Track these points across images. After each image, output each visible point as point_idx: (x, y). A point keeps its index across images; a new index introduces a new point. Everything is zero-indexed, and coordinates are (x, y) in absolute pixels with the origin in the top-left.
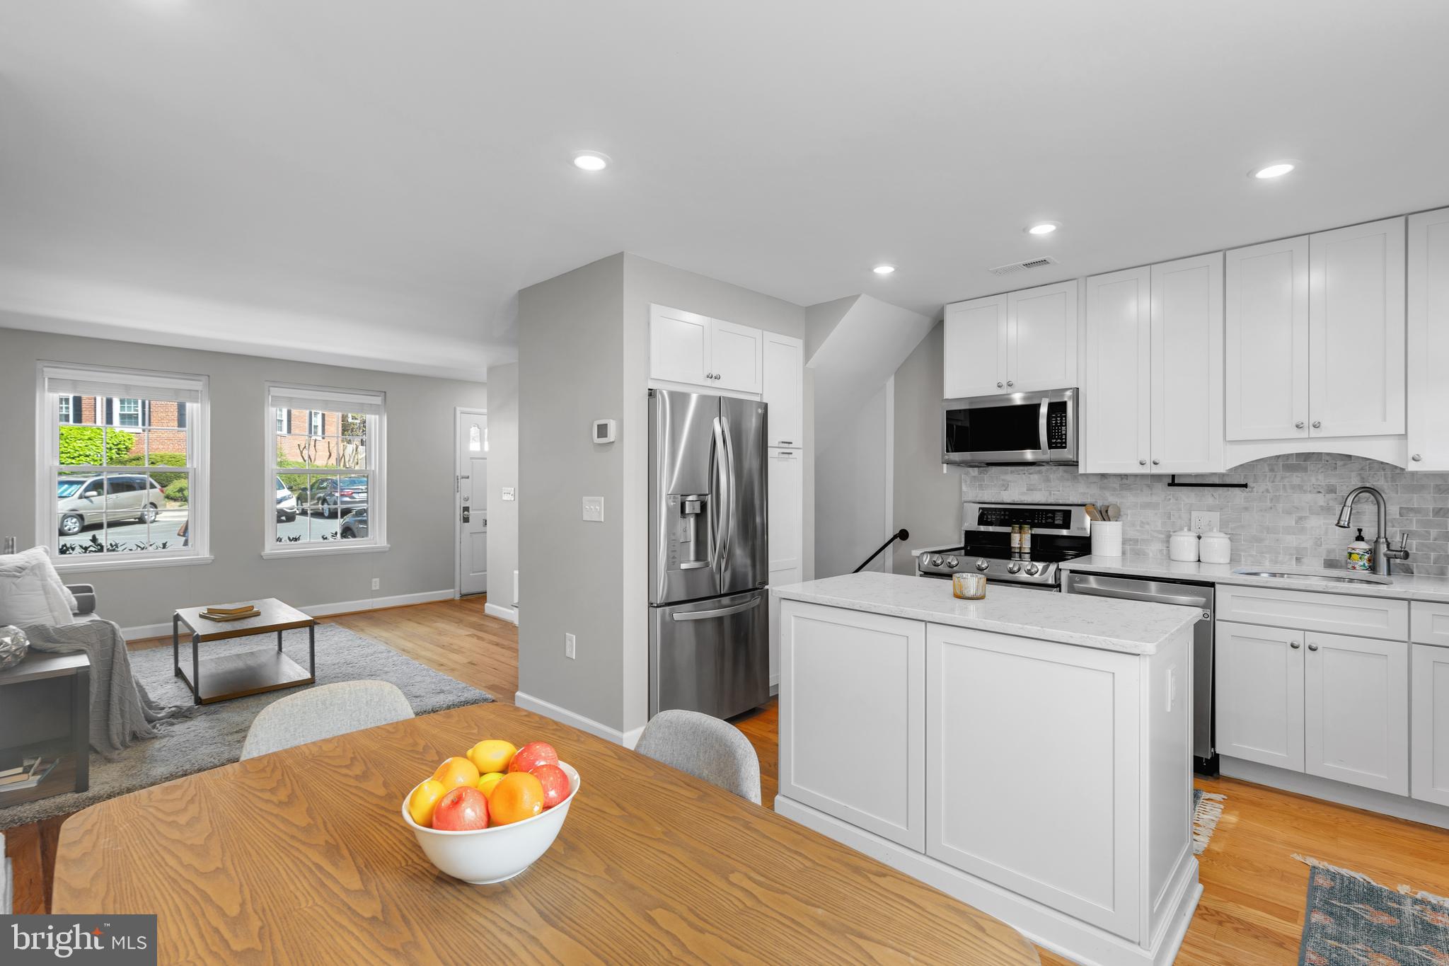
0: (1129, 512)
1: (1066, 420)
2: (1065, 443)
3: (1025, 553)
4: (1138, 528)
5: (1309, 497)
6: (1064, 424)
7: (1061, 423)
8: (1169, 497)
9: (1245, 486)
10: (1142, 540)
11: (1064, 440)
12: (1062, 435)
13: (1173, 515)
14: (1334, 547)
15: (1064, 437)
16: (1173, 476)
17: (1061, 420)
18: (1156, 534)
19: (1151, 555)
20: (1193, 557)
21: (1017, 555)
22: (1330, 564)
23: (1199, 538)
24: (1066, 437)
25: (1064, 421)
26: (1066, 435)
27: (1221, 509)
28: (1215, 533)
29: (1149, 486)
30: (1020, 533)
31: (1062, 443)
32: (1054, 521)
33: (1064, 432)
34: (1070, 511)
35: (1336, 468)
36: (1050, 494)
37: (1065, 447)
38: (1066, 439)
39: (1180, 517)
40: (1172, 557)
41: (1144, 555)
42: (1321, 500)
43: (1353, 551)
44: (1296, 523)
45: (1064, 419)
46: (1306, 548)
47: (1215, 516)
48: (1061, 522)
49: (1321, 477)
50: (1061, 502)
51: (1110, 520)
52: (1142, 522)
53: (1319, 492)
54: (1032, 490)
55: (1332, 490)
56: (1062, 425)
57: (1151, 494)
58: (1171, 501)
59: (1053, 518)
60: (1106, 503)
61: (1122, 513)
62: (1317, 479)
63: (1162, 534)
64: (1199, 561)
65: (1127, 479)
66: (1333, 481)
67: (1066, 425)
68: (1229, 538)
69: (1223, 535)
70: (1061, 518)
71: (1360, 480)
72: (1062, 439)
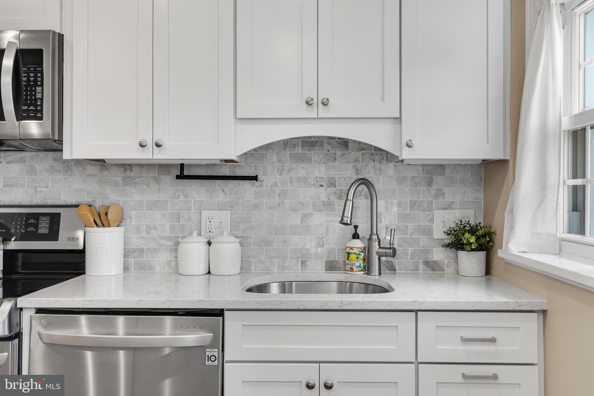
0: (134, 213)
1: (42, 77)
2: (41, 111)
4: (144, 234)
5: (312, 191)
6: (39, 83)
7: (35, 81)
8: (177, 194)
9: (255, 178)
10: (149, 250)
11: (39, 108)
12: (36, 100)
13: (183, 216)
14: (334, 246)
15: (39, 103)
16: (182, 165)
17: (35, 76)
18: (163, 242)
19: (158, 269)
20: (203, 269)
22: (331, 267)
23: (209, 243)
24: (42, 102)
25: (39, 79)
26: (42, 99)
27: (232, 207)
28: (226, 237)
29: (156, 180)
31: (36, 111)
32: (37, 230)
33: (39, 96)
34: (58, 215)
35: (335, 159)
36: (36, 192)
37: (41, 118)
38: (42, 106)
39: (190, 219)
40: (181, 271)
41: (150, 269)
42: (323, 194)
43: (351, 251)
44: (302, 222)
45: (39, 75)
46: (310, 250)
47: (225, 216)
48: (46, 231)
49: (323, 168)
50: (50, 202)
51: (110, 227)
52: (149, 227)
53: (322, 186)
55: (332, 183)
56: (36, 85)
57: (159, 190)
58: (181, 199)
59: (36, 226)
60: (107, 203)
61: (125, 216)
62: (320, 171)
63: (170, 240)
64: (209, 273)
65: (131, 171)
66: (333, 173)
67: (42, 85)
68: (240, 243)
69: (233, 239)
70: (47, 225)
71: (357, 170)
72: (36, 106)
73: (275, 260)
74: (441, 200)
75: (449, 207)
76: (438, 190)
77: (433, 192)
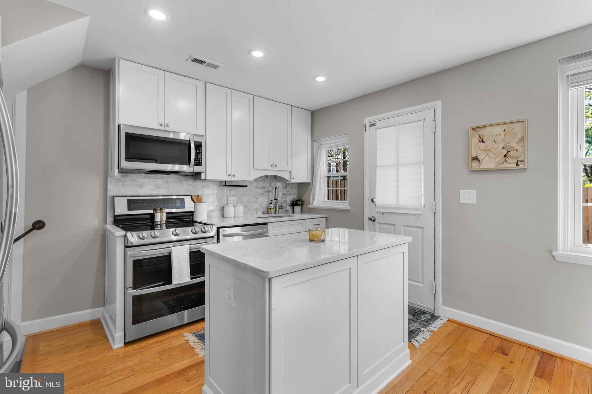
1: (201, 151)
2: (201, 163)
3: (163, 224)
5: (259, 190)
6: (200, 153)
7: (199, 152)
8: (224, 191)
9: (247, 186)
11: (200, 162)
12: (199, 159)
13: (222, 199)
14: (264, 207)
15: (200, 160)
16: (225, 182)
17: (199, 151)
18: (216, 207)
19: (214, 217)
21: (159, 226)
22: (263, 213)
23: (234, 207)
24: (201, 160)
25: (200, 152)
26: (201, 159)
27: (237, 195)
28: (239, 205)
30: (160, 213)
31: (199, 163)
32: (176, 205)
33: (200, 158)
34: (183, 199)
35: (265, 181)
36: (168, 190)
37: (201, 165)
38: (201, 161)
39: (224, 199)
40: (224, 216)
42: (262, 191)
43: (271, 208)
44: (256, 200)
45: (200, 150)
46: (258, 208)
47: (235, 199)
48: (179, 205)
49: (262, 183)
53: (261, 189)
54: (158, 188)
55: (264, 188)
56: (199, 154)
57: (214, 189)
58: (221, 193)
59: (175, 203)
60: (198, 195)
62: (261, 184)
63: (218, 207)
64: (234, 216)
66: (264, 185)
67: (201, 154)
68: (243, 207)
69: (241, 205)
70: (180, 203)
71: (270, 184)
72: (199, 161)
73: (249, 212)
74: (289, 193)
75: (290, 195)
76: (288, 190)
77: (287, 191)
